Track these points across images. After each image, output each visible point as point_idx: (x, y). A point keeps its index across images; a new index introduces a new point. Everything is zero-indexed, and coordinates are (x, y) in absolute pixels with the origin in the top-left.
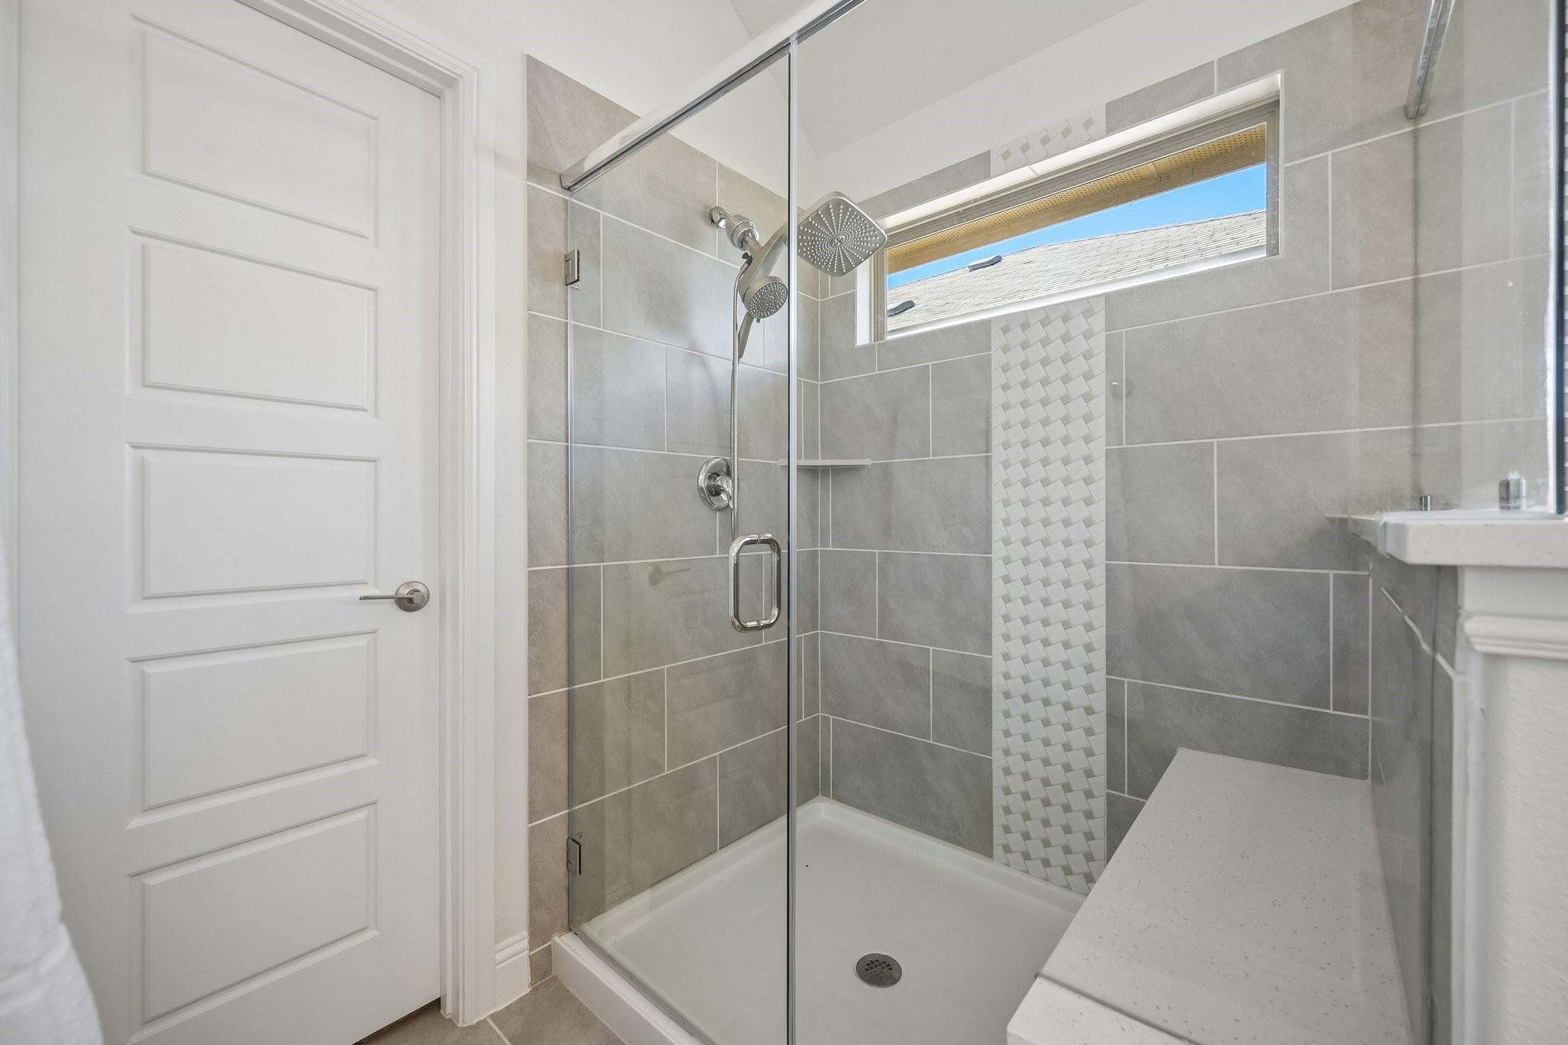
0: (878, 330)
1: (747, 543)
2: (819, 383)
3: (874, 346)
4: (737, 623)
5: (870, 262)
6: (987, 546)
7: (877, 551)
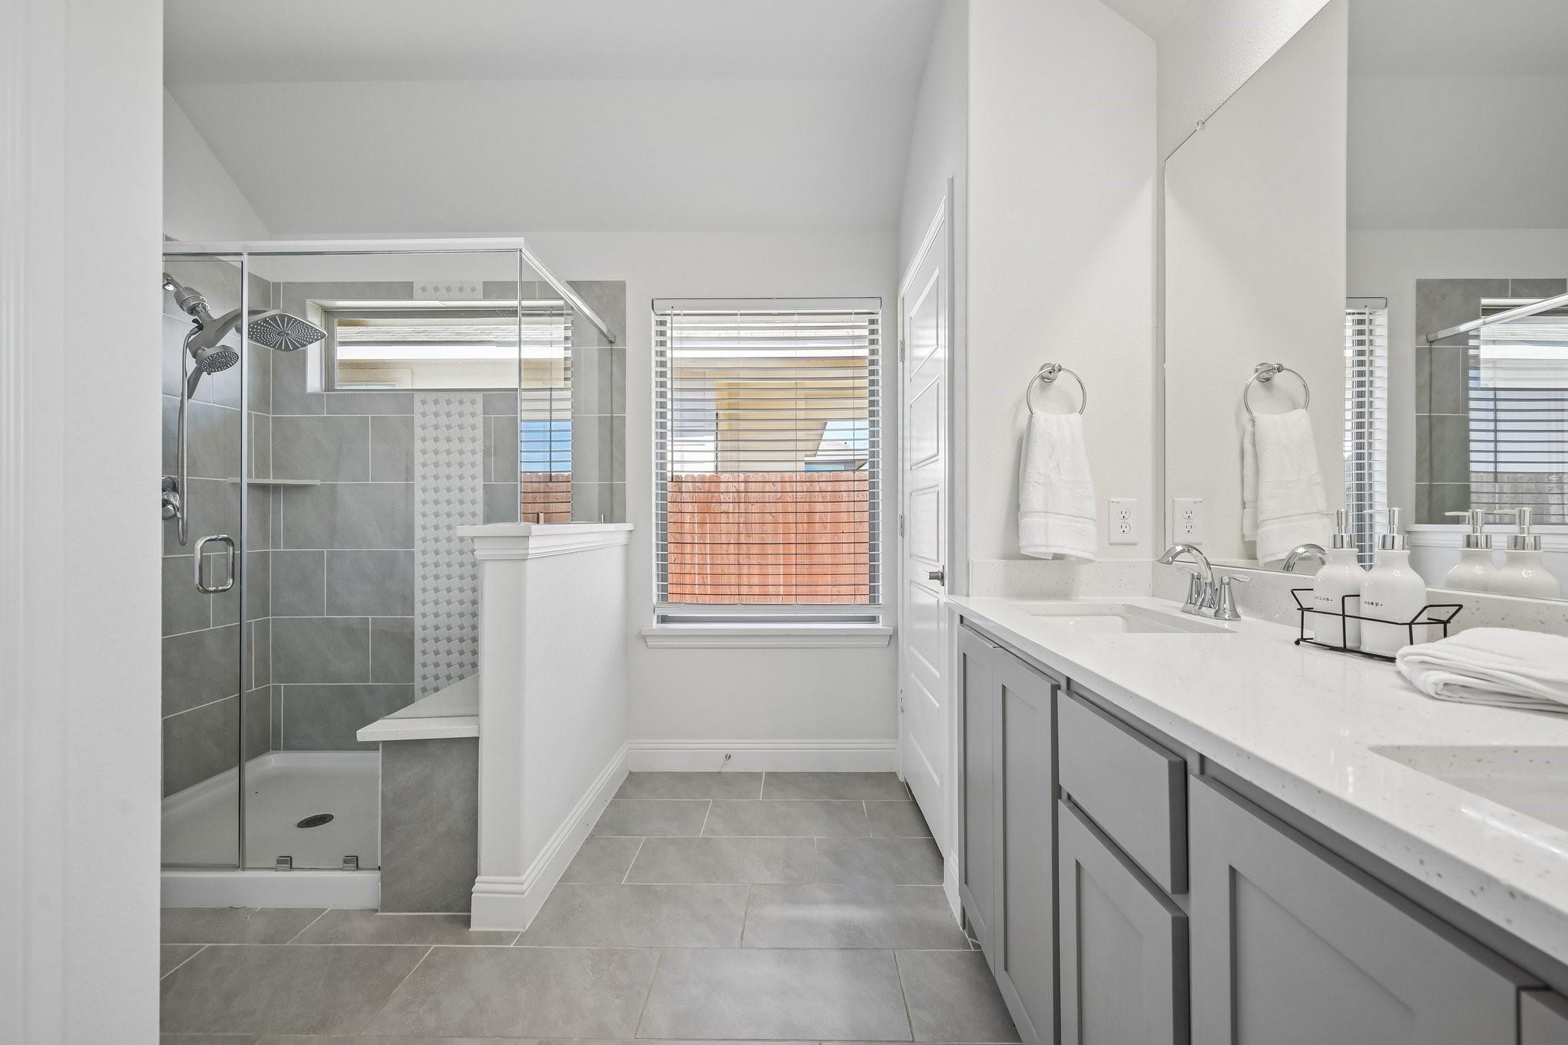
0: (329, 385)
1: (209, 540)
2: (271, 416)
3: (323, 395)
4: (201, 588)
5: (321, 344)
6: (409, 541)
7: (325, 550)
